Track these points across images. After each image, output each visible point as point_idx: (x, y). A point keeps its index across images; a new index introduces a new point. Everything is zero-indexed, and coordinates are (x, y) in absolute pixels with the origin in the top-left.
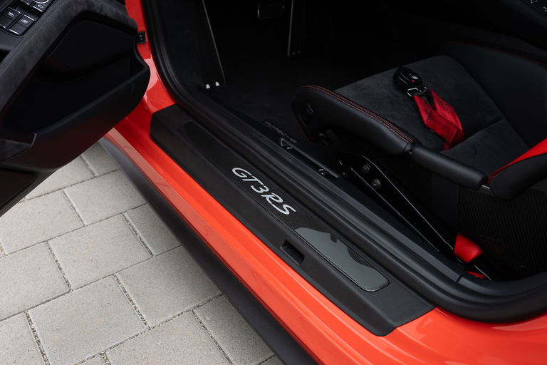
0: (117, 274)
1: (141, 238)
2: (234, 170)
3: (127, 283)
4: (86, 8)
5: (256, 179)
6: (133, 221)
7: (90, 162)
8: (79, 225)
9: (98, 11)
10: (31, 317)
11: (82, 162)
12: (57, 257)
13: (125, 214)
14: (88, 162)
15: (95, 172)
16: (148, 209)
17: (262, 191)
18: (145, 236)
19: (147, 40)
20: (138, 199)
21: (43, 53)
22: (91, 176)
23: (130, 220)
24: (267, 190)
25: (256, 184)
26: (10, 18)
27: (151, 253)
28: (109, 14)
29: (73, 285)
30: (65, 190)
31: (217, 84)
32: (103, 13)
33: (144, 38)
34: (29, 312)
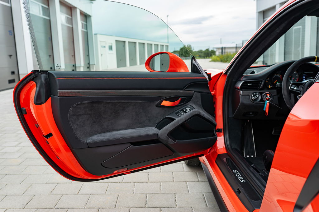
0: (193, 208)
1: (206, 201)
2: (233, 171)
3: (195, 211)
4: (198, 113)
5: (239, 173)
6: (205, 196)
7: (199, 176)
8: (187, 192)
9: (202, 115)
10: (162, 210)
11: (196, 176)
12: (176, 198)
13: (204, 193)
14: (199, 177)
15: (200, 180)
16: (212, 194)
17: (239, 176)
18: (207, 201)
19: (223, 132)
20: (210, 191)
21: (184, 121)
22: (198, 181)
23: (205, 195)
24: (241, 176)
25: (238, 175)
26: (180, 113)
27: (207, 206)
28: (206, 117)
29: (177, 206)
30: (187, 183)
31: (252, 156)
32: (203, 116)
33: (222, 131)
34: (162, 208)
